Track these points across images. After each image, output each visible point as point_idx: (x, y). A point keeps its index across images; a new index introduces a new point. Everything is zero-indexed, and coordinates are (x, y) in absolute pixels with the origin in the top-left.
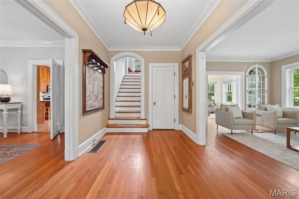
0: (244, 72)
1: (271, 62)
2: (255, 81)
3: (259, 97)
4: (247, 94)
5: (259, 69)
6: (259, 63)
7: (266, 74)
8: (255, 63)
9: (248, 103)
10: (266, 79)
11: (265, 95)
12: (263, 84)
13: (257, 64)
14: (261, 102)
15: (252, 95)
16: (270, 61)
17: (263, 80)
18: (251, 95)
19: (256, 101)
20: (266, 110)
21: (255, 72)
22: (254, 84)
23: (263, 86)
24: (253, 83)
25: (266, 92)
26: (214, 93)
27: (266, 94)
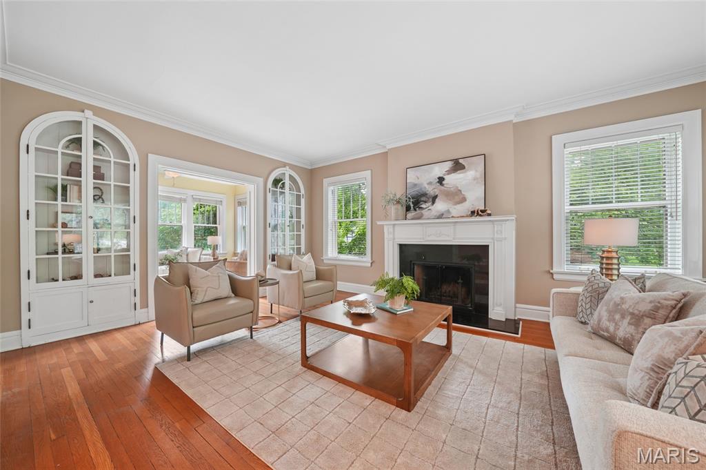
0: (262, 179)
1: (311, 170)
2: (285, 203)
3: (292, 237)
4: (269, 230)
5: (291, 177)
6: (293, 167)
7: (303, 191)
8: (284, 165)
9: (270, 252)
10: (303, 201)
12: (298, 210)
13: (288, 167)
14: (294, 248)
15: (278, 233)
16: (310, 168)
17: (299, 203)
18: (276, 233)
19: (286, 247)
20: (290, 268)
21: (284, 183)
23: (299, 216)
25: (303, 228)
26: (216, 227)
27: (303, 232)
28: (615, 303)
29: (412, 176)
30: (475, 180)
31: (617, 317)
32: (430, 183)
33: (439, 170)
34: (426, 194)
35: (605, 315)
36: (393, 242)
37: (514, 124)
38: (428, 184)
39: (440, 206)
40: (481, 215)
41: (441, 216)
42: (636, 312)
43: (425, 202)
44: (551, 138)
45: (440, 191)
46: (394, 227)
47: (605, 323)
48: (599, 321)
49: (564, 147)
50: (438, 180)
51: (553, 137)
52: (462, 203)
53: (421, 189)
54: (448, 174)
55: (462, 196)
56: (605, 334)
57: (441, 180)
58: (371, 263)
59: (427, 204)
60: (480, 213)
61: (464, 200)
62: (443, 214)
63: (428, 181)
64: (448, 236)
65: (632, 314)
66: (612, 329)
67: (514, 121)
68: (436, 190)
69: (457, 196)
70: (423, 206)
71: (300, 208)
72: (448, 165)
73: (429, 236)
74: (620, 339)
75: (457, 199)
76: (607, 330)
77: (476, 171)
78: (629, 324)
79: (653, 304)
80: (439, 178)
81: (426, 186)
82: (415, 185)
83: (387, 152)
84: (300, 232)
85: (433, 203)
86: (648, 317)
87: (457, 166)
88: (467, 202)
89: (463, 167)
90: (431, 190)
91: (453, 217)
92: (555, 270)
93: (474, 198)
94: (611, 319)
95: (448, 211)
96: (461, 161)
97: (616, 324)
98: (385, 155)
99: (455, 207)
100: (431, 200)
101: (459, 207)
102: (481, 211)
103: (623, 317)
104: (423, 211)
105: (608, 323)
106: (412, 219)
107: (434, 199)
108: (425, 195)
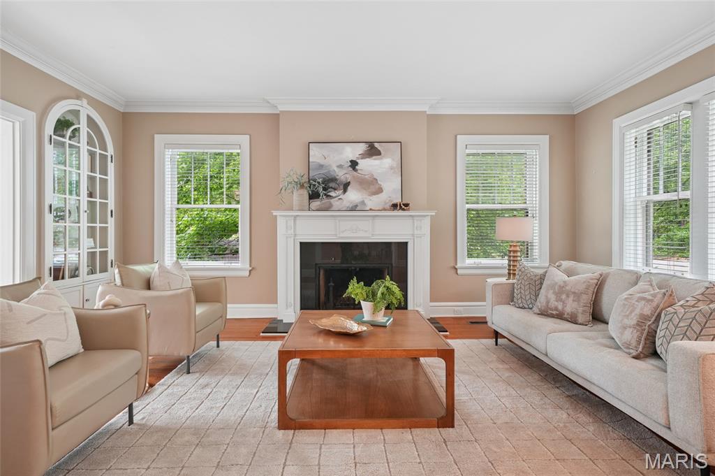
0: (33, 113)
1: (124, 114)
2: (79, 169)
3: (92, 232)
4: (49, 218)
5: (91, 122)
6: (93, 102)
7: (111, 151)
8: (78, 95)
10: (111, 167)
11: (108, 225)
12: (104, 182)
13: (85, 102)
14: (95, 252)
15: (67, 224)
16: (122, 110)
17: (104, 171)
18: (61, 224)
19: (81, 251)
20: (148, 285)
21: (77, 130)
22: (74, 178)
23: (104, 195)
24: (70, 172)
25: (112, 216)
27: (111, 224)
28: (560, 286)
29: (317, 154)
30: (392, 169)
31: (564, 297)
32: (340, 166)
33: (352, 152)
34: (336, 180)
35: (552, 297)
36: (294, 240)
37: (428, 115)
38: (338, 167)
39: (353, 196)
40: (403, 209)
41: (354, 208)
42: (577, 291)
43: (335, 189)
44: (456, 136)
45: (354, 177)
46: (295, 220)
47: (553, 303)
48: (548, 302)
49: (466, 148)
50: (350, 164)
51: (458, 136)
52: (377, 194)
53: (329, 172)
54: (362, 159)
55: (377, 187)
56: (554, 312)
57: (354, 164)
58: (250, 271)
59: (338, 193)
60: (403, 207)
61: (380, 190)
62: (356, 206)
63: (338, 164)
64: (366, 231)
65: (574, 293)
66: (560, 307)
67: (428, 113)
68: (348, 176)
69: (372, 186)
70: (332, 194)
71: (106, 180)
72: (362, 148)
73: (343, 232)
74: (568, 314)
75: (373, 189)
76: (556, 309)
77: (393, 160)
78: (573, 301)
79: (585, 284)
80: (352, 161)
81: (335, 169)
82: (321, 166)
83: (278, 114)
84: (106, 223)
85: (345, 191)
86: (585, 294)
87: (372, 151)
88: (383, 193)
89: (378, 153)
90: (343, 175)
91: (371, 210)
92: (459, 265)
93: (391, 189)
94: (559, 299)
95: (363, 203)
96: (376, 145)
97: (563, 302)
98: (275, 118)
99: (371, 198)
100: (342, 187)
101: (375, 198)
102: (404, 205)
103: (568, 296)
104: (332, 201)
105: (556, 303)
106: (318, 210)
107: (346, 186)
108: (334, 180)
